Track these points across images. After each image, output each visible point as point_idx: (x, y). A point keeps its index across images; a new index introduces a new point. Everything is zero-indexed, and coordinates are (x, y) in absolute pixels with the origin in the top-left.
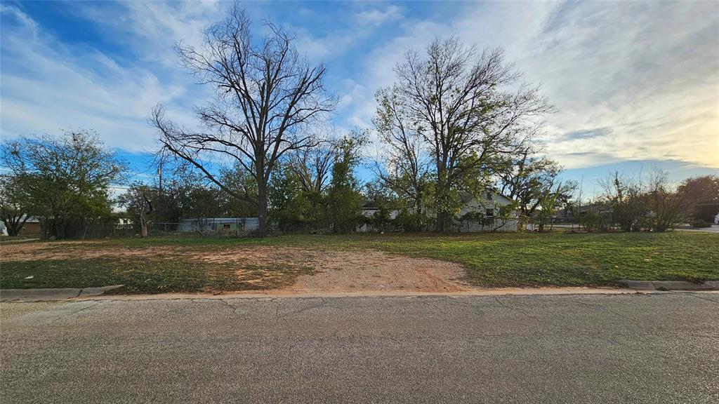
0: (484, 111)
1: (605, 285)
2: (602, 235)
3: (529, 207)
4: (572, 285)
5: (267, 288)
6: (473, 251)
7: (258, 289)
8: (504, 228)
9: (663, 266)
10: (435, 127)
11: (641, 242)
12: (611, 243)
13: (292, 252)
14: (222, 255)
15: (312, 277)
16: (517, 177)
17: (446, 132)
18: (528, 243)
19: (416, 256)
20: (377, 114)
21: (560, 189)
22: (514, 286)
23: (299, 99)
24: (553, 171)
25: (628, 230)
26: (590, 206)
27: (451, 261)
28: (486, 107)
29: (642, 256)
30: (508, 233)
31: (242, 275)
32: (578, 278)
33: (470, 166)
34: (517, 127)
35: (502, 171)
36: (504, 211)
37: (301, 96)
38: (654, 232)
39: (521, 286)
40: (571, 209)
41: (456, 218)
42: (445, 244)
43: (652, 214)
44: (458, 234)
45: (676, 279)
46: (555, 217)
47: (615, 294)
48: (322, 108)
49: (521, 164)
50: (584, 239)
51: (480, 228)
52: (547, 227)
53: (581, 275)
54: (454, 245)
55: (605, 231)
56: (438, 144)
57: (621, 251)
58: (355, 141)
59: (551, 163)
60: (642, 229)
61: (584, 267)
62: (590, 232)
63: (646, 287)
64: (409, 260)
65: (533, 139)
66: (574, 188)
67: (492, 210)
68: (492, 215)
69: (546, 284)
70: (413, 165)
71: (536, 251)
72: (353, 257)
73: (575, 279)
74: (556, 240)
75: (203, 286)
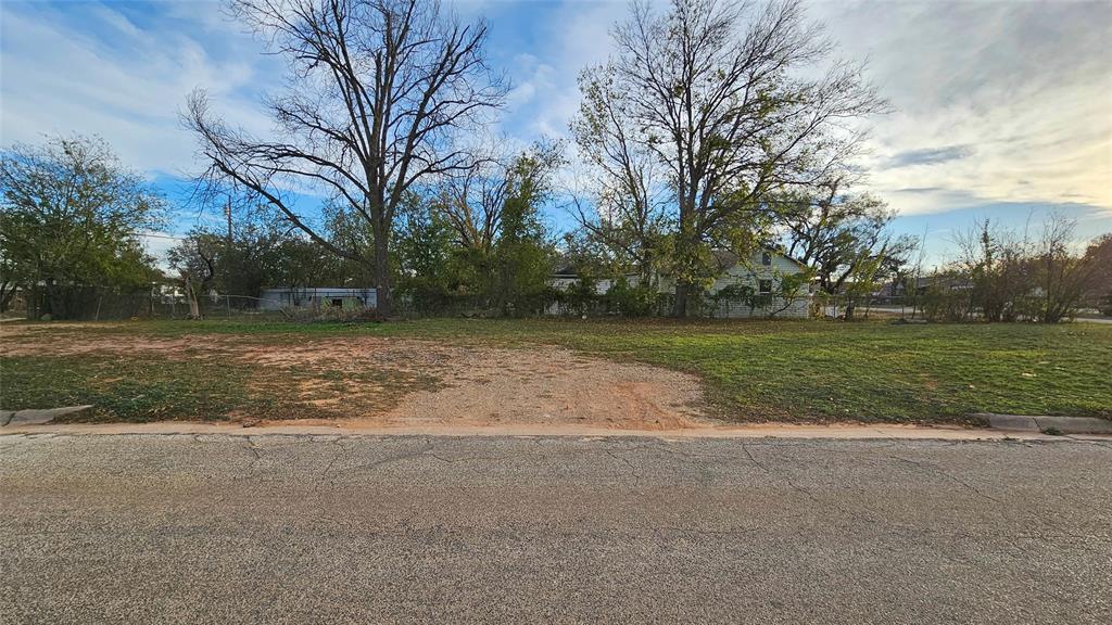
0: (765, 109)
1: (948, 421)
2: (951, 327)
3: (834, 277)
4: (887, 420)
5: (342, 416)
6: (725, 354)
7: (326, 417)
8: (789, 314)
9: (1054, 387)
10: (678, 138)
11: (1017, 340)
12: (965, 343)
13: (417, 348)
14: (295, 352)
15: (430, 396)
16: (817, 227)
17: (696, 147)
18: (821, 340)
19: (626, 359)
20: (581, 114)
21: (887, 248)
22: (783, 420)
23: (440, 83)
24: (879, 218)
25: (995, 319)
26: (937, 277)
27: (682, 370)
28: (767, 103)
29: (1019, 367)
30: (794, 320)
31: (309, 390)
32: (900, 407)
33: (735, 207)
34: (820, 139)
35: (792, 215)
36: (789, 284)
37: (444, 78)
38: (1040, 322)
39: (795, 419)
40: (904, 282)
41: (707, 295)
42: (680, 339)
43: (1039, 292)
44: (709, 321)
45: (1079, 415)
46: (875, 294)
47: (965, 442)
48: (481, 100)
49: (825, 205)
50: (919, 334)
51: (747, 313)
52: (860, 311)
53: (908, 401)
54: (696, 341)
55: (957, 319)
56: (682, 168)
57: (981, 358)
58: (540, 161)
59: (875, 204)
60: (1020, 317)
61: (914, 386)
62: (931, 321)
63: (1023, 426)
64: (612, 367)
65: (847, 162)
66: (911, 247)
67: (769, 281)
68: (769, 290)
69: (841, 418)
70: (638, 203)
71: (833, 354)
72: (515, 359)
73: (895, 410)
74: (872, 336)
75: (230, 410)
